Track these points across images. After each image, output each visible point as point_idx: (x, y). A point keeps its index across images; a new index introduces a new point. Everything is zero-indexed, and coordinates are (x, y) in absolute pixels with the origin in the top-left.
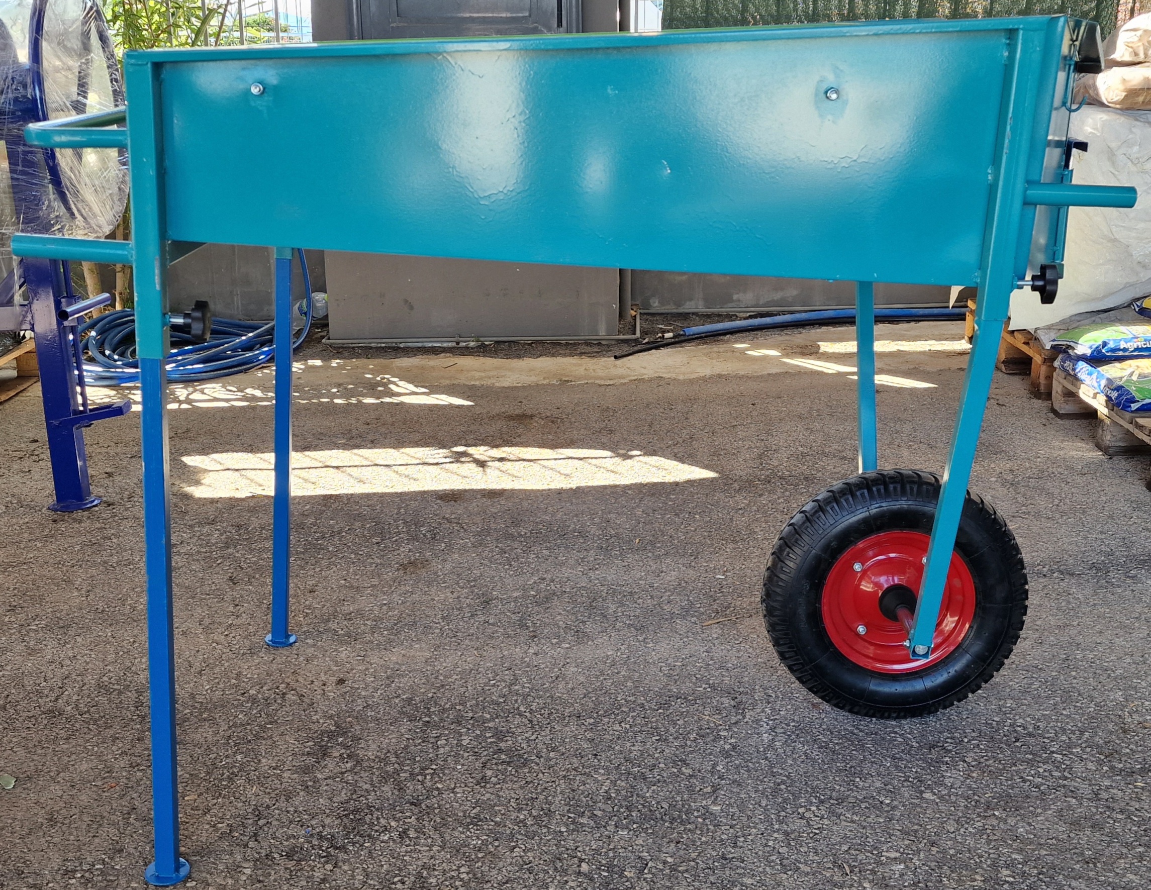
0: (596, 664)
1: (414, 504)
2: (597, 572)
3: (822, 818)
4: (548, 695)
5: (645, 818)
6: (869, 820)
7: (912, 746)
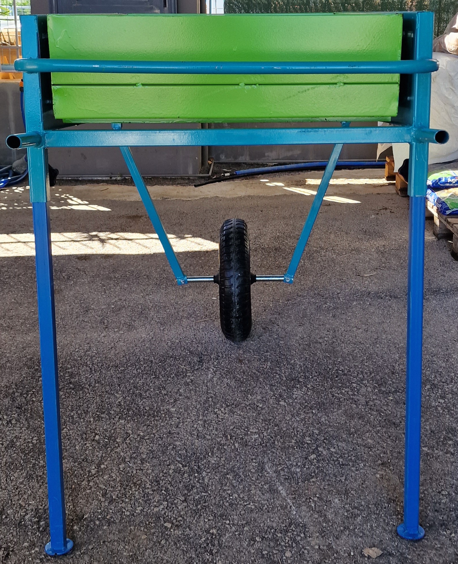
0: (135, 341)
1: (63, 261)
2: (150, 296)
3: (226, 413)
4: (104, 356)
5: (136, 415)
6: (249, 414)
7: (283, 380)
